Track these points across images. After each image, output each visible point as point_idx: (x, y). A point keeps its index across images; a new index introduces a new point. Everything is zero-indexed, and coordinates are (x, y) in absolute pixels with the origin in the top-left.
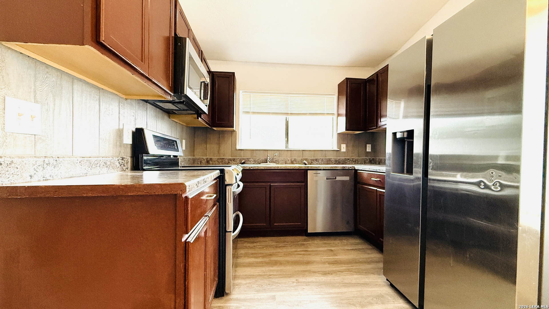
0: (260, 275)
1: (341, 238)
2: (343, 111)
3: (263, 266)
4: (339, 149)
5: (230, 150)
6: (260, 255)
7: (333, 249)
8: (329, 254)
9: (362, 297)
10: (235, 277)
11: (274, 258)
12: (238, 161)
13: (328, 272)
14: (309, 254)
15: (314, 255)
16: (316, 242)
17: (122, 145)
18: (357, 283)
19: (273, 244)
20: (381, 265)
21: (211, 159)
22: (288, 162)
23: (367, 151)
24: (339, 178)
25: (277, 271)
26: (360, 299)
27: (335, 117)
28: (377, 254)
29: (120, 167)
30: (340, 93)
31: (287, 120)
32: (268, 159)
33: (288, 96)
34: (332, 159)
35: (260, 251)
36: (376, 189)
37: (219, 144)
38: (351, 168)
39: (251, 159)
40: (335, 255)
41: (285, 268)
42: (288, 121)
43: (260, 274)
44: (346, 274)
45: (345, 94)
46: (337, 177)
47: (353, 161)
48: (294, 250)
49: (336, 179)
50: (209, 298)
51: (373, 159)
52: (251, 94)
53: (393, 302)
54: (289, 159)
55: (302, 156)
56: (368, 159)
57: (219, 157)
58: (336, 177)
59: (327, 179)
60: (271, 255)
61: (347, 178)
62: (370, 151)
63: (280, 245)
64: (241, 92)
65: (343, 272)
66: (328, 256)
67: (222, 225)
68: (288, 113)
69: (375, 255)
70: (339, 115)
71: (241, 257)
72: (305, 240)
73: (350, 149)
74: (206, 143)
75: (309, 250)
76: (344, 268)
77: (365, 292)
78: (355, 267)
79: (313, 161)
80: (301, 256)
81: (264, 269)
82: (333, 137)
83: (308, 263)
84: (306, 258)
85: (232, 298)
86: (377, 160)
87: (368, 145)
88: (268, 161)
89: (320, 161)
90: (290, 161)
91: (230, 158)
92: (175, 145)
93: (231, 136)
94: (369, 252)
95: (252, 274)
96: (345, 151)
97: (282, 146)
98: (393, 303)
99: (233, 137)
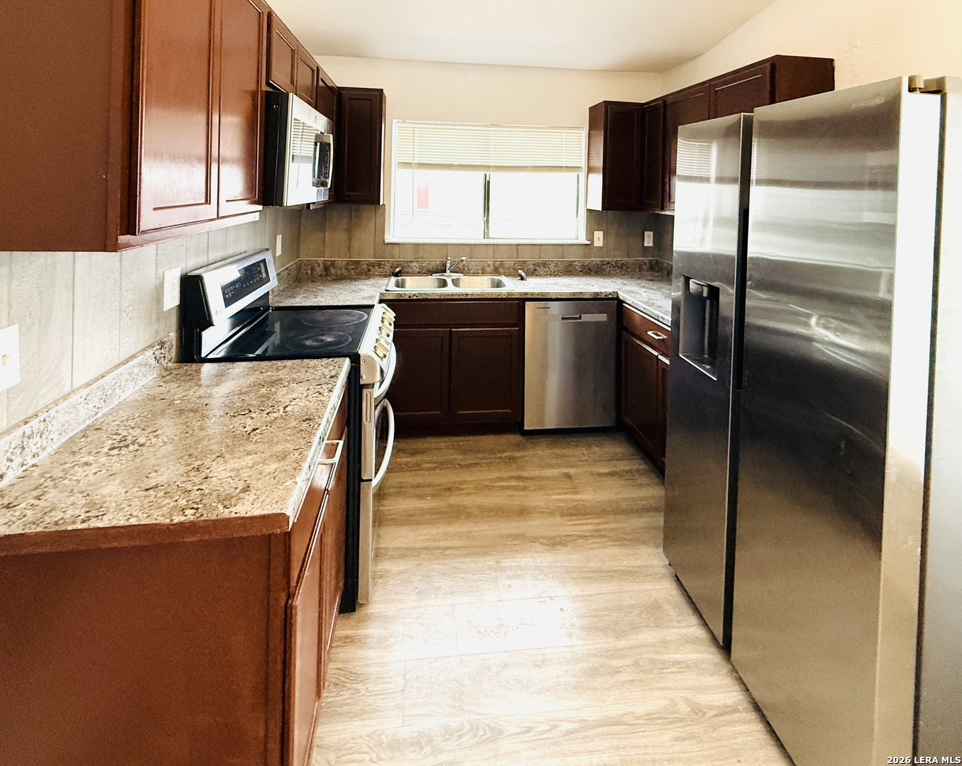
0: (426, 549)
1: (590, 439)
2: (598, 162)
3: (430, 523)
4: (589, 242)
5: (373, 244)
6: (428, 491)
7: (572, 471)
8: (563, 488)
9: (619, 609)
10: (378, 555)
11: (455, 500)
12: (387, 268)
13: (559, 539)
14: (525, 488)
15: (534, 490)
16: (540, 452)
17: (160, 315)
18: (615, 571)
19: (452, 457)
20: (660, 520)
21: (333, 263)
22: (488, 269)
23: (645, 245)
24: (586, 318)
25: (459, 536)
26: (615, 614)
27: (583, 174)
28: (656, 487)
29: (157, 365)
30: (592, 126)
31: (487, 179)
32: (448, 265)
33: (490, 131)
34: (576, 263)
35: (428, 480)
36: (656, 354)
37: (349, 230)
38: (610, 296)
39: (414, 264)
40: (575, 490)
41: (476, 529)
42: (489, 182)
43: (427, 544)
44: (593, 545)
45: (602, 125)
46: (582, 315)
47: (616, 266)
48: (496, 475)
49: (580, 318)
50: (327, 636)
51: (657, 263)
52: (415, 125)
53: (679, 622)
54: (489, 262)
55: (515, 256)
56: (646, 261)
57: (350, 258)
58: (580, 316)
59: (563, 319)
60: (449, 489)
61: (603, 317)
62: (651, 244)
63: (469, 462)
64: (395, 121)
65: (587, 540)
66: (560, 494)
67: (354, 466)
68: (489, 167)
69: (651, 492)
70: (590, 170)
71: (391, 495)
72: (518, 447)
73: (612, 240)
74: (323, 230)
75: (525, 474)
76: (590, 527)
77: (627, 593)
78: (612, 524)
79: (537, 267)
80: (509, 492)
81: (433, 531)
82: (577, 214)
83: (523, 512)
84: (517, 499)
85: (372, 614)
86: (665, 265)
87: (646, 233)
88: (447, 268)
89: (552, 267)
90: (492, 267)
91: (372, 260)
92: (263, 271)
93: (373, 212)
94: (643, 480)
95: (411, 545)
96: (602, 245)
97: (476, 237)
98: (677, 625)
99: (378, 216)
